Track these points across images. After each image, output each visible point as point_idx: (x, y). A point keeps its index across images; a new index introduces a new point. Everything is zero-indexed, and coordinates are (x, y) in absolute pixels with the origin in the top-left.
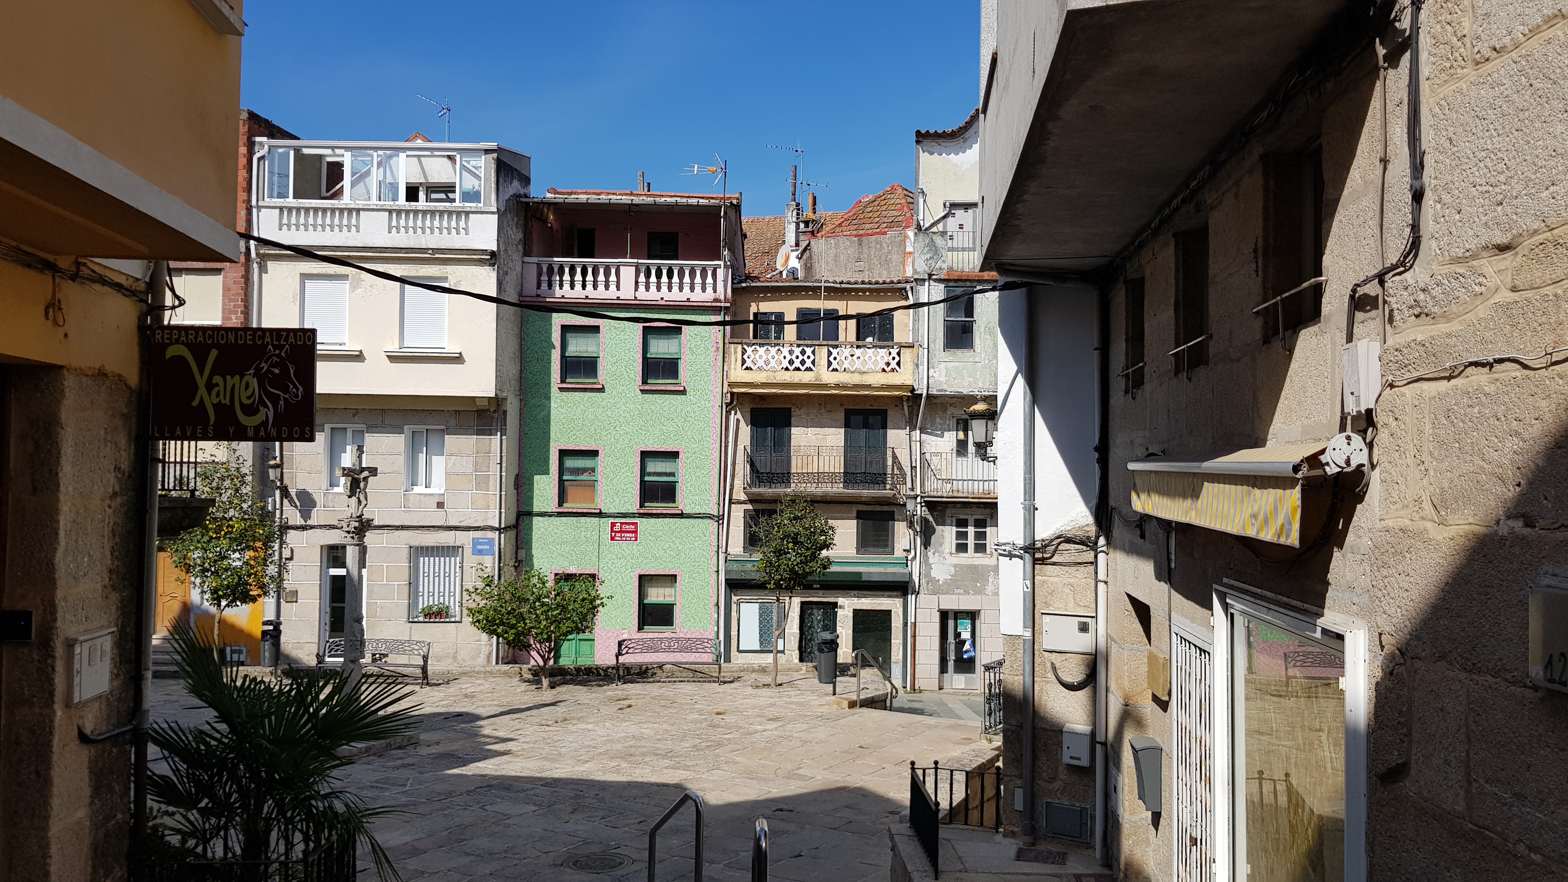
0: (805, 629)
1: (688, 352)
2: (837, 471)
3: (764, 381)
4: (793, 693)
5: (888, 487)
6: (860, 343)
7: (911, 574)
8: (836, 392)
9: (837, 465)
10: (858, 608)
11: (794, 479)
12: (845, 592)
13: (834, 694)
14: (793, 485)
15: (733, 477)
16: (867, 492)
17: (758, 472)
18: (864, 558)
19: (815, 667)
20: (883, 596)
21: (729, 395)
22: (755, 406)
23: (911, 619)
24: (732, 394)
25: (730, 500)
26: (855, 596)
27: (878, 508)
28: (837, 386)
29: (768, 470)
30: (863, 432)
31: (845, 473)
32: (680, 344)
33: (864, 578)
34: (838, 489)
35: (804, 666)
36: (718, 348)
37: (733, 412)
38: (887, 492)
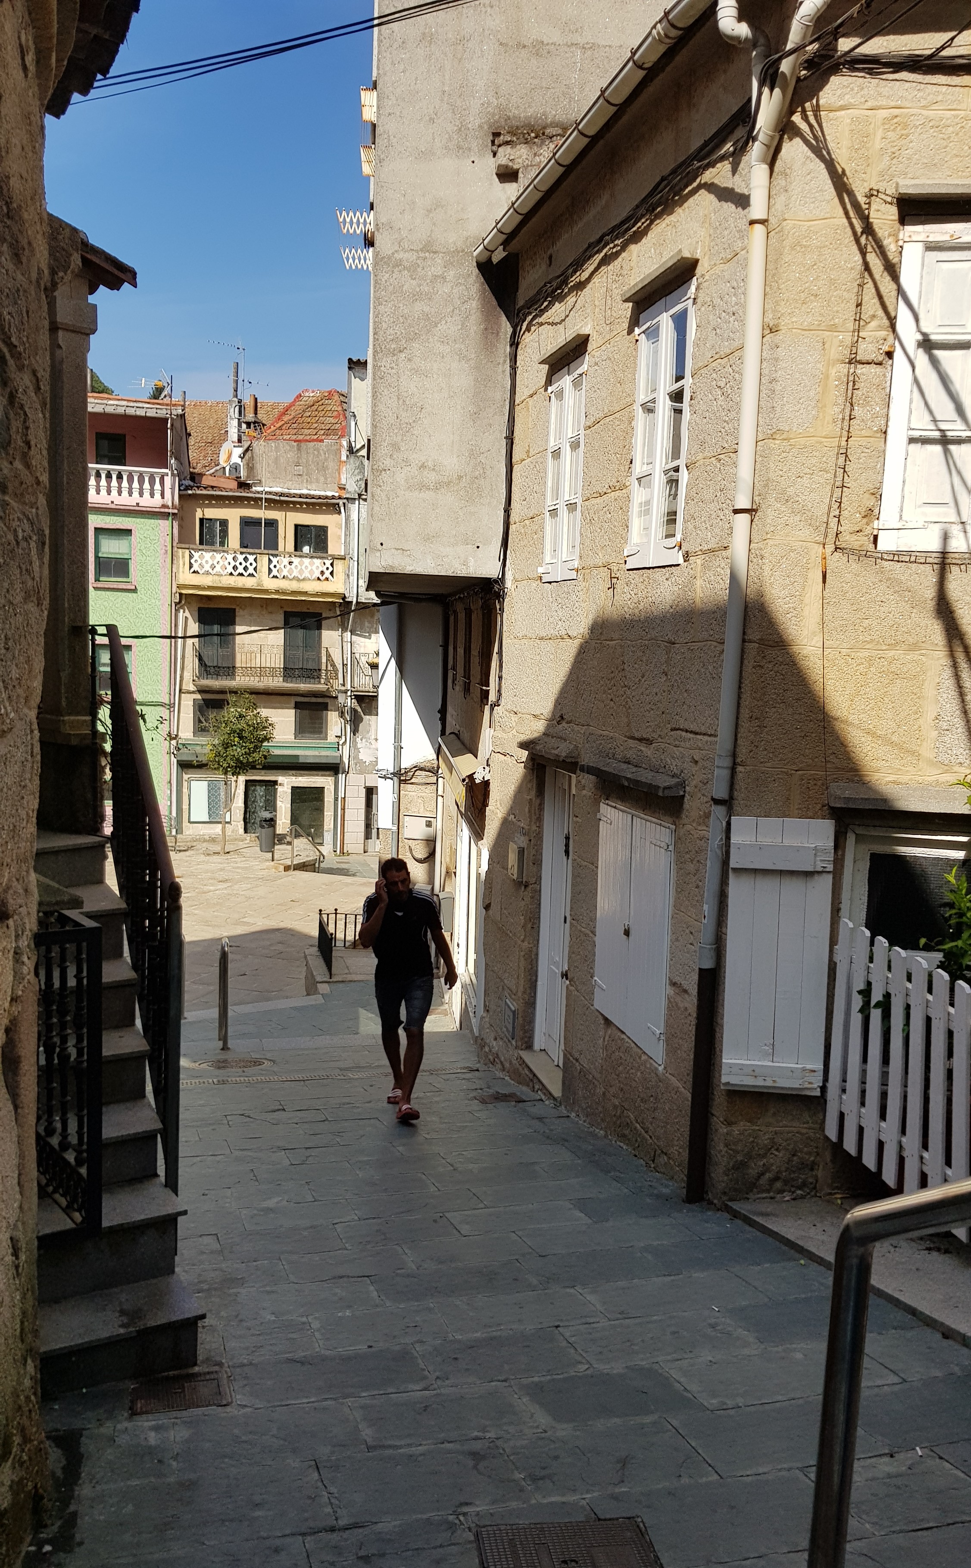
0: (249, 803)
1: (138, 553)
2: (277, 666)
3: (210, 584)
4: (238, 860)
5: (322, 681)
6: (298, 553)
7: (341, 757)
8: (276, 597)
9: (278, 661)
10: (296, 785)
11: (238, 672)
12: (285, 771)
13: (273, 860)
14: (238, 678)
15: (183, 669)
16: (304, 686)
17: (206, 665)
18: (301, 743)
19: (258, 837)
20: (318, 775)
21: (178, 595)
22: (202, 606)
23: (341, 794)
24: (181, 594)
25: (180, 690)
26: (293, 775)
27: (314, 700)
28: (277, 592)
29: (215, 664)
30: (300, 633)
31: (285, 669)
32: (130, 545)
33: (301, 760)
34: (277, 682)
35: (248, 837)
36: (166, 551)
37: (182, 611)
38: (321, 687)
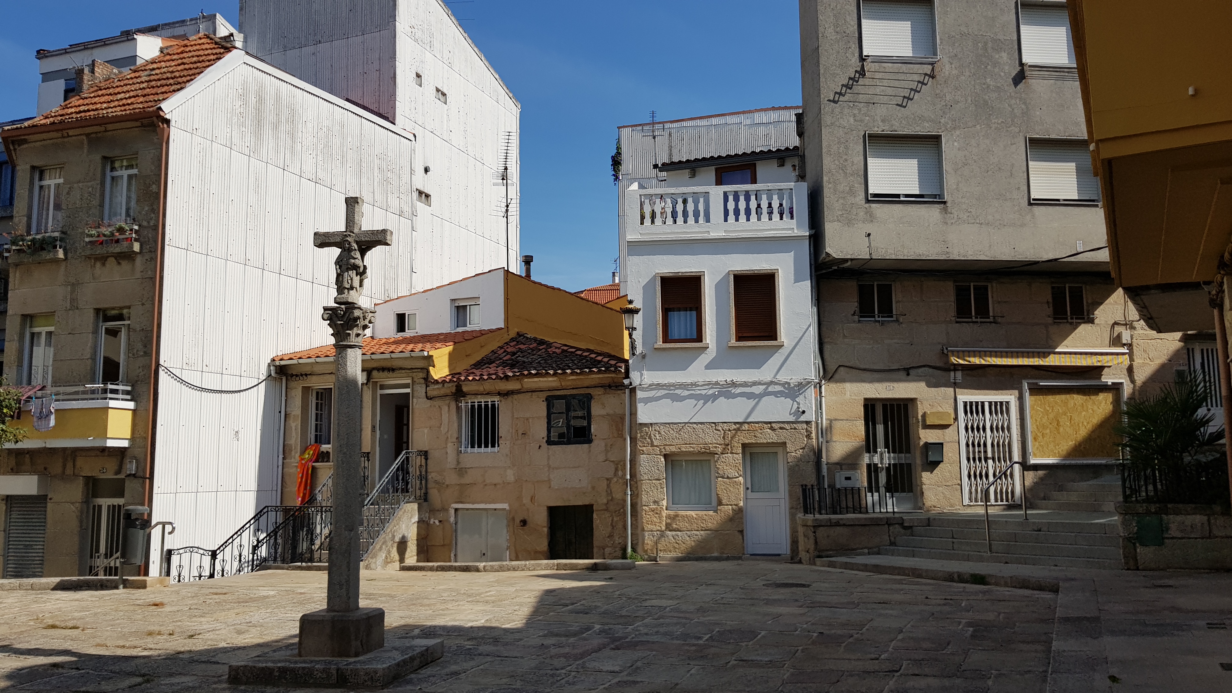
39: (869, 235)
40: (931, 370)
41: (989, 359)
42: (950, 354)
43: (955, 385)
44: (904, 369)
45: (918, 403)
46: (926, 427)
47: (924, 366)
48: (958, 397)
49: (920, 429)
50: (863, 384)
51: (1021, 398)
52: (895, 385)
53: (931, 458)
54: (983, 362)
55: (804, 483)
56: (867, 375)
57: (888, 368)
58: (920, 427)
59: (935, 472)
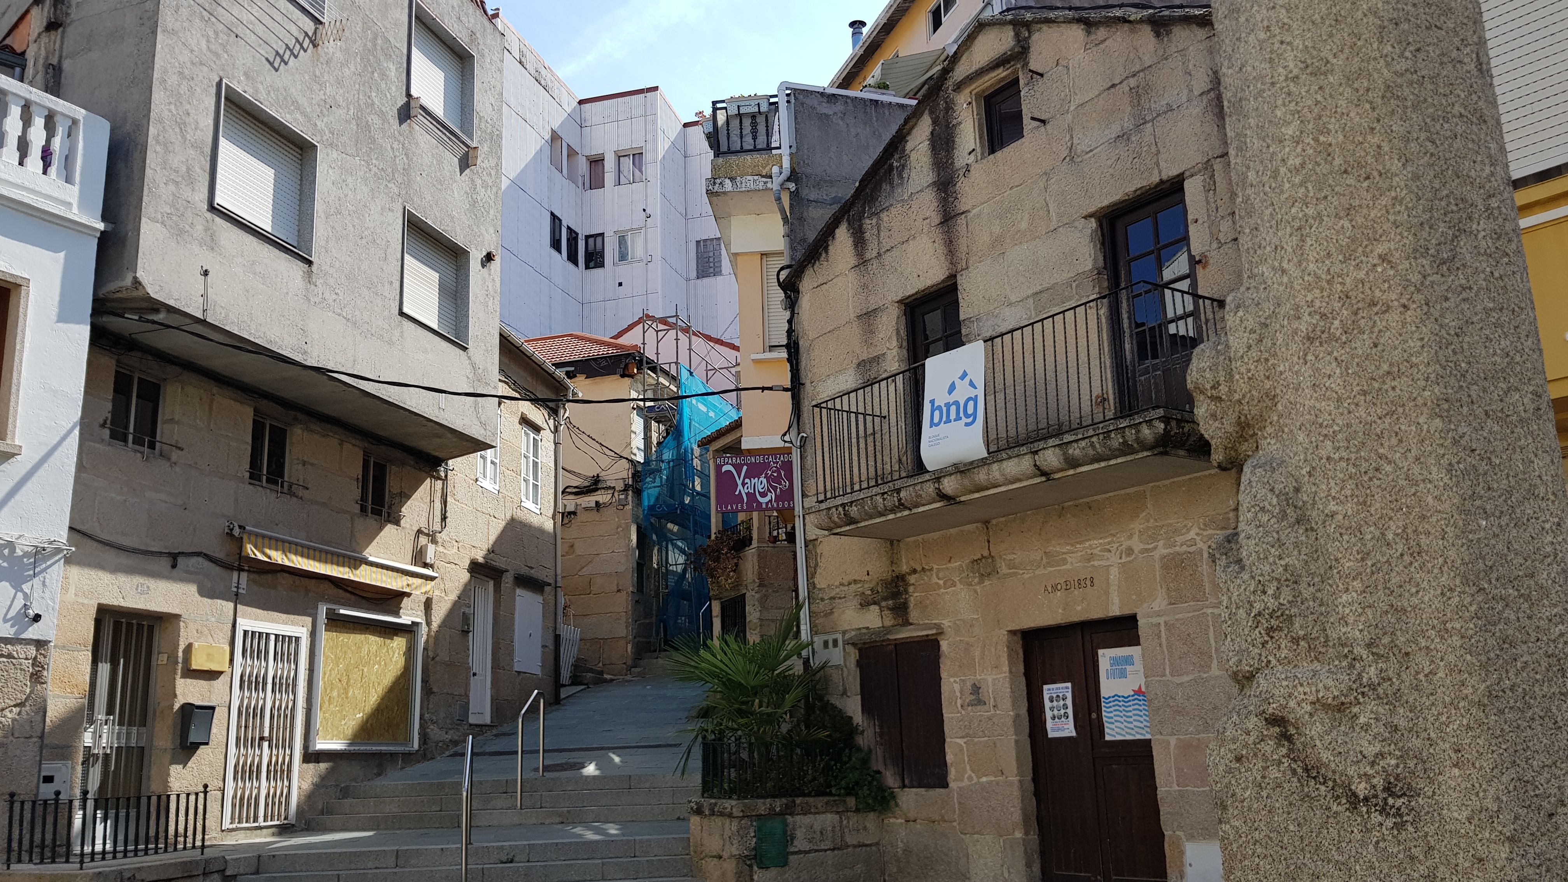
39: (206, 273)
40: (206, 564)
41: (293, 557)
42: (245, 537)
43: (237, 598)
44: (170, 554)
45: (182, 624)
46: (191, 673)
47: (198, 554)
48: (239, 620)
49: (178, 677)
50: (101, 574)
51: (313, 634)
52: (152, 583)
53: (193, 738)
54: (287, 563)
55: (13, 788)
56: (110, 555)
57: (143, 547)
58: (179, 672)
59: (190, 764)
